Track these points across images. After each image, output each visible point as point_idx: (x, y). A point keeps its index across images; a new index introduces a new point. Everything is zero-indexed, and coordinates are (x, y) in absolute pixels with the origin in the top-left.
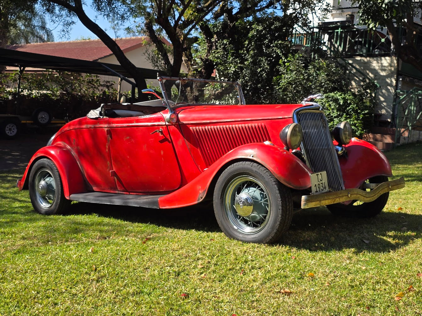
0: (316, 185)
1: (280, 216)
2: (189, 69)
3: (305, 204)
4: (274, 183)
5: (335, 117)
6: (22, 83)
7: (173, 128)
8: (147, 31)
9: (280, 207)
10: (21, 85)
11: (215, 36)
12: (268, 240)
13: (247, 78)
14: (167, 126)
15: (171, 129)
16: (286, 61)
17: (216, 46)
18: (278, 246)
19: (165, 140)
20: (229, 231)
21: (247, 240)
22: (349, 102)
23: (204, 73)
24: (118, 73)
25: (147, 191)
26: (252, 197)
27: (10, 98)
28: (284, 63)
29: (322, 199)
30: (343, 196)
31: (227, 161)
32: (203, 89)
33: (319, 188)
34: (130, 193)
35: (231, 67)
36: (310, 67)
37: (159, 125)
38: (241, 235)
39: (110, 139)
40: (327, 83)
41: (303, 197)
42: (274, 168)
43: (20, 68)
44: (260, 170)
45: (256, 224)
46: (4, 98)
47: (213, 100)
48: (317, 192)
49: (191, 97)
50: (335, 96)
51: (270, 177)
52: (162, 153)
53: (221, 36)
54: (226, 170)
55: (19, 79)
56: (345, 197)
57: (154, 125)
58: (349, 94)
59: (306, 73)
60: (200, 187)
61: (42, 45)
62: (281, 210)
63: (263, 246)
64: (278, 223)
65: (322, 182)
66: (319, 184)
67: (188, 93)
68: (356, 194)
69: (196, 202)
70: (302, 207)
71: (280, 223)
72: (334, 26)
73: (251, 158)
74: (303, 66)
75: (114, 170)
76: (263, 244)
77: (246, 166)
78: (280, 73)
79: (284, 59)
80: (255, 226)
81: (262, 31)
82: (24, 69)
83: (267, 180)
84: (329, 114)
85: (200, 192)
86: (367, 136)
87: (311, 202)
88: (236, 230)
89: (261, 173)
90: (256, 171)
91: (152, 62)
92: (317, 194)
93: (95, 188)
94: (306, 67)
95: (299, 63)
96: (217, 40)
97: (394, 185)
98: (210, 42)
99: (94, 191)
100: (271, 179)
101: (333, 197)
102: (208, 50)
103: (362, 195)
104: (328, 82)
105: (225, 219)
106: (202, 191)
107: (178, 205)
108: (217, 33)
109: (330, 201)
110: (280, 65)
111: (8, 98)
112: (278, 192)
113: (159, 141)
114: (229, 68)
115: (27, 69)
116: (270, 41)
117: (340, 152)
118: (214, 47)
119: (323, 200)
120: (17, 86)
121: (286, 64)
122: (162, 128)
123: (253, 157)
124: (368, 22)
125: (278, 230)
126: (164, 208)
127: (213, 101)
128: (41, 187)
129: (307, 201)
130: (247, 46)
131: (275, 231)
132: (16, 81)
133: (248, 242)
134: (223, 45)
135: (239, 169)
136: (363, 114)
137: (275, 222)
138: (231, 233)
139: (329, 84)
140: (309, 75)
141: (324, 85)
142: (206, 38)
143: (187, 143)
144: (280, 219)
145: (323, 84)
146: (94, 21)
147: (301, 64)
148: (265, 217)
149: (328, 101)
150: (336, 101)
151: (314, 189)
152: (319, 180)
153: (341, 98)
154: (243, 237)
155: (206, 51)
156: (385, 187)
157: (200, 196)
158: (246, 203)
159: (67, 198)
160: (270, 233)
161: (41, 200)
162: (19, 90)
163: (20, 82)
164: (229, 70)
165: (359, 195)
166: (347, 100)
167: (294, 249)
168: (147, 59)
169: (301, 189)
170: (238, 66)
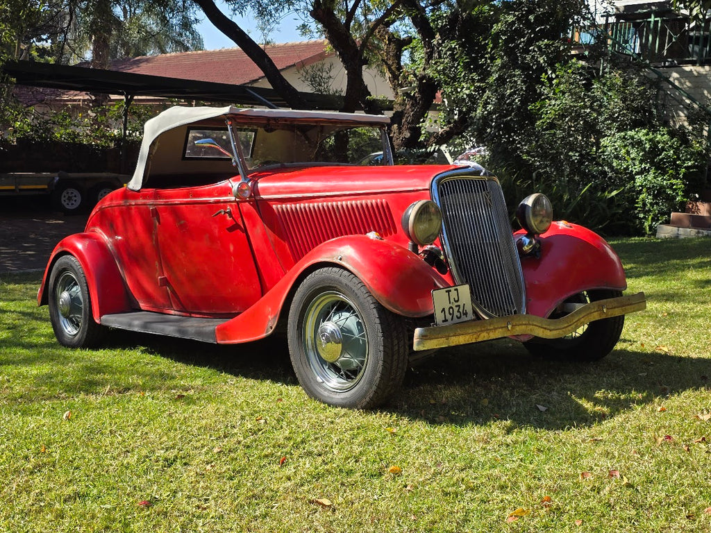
0: (444, 310)
1: (381, 363)
2: (397, 94)
3: (419, 344)
4: (373, 306)
5: (637, 173)
6: (130, 122)
7: (247, 207)
8: (325, 31)
9: (382, 348)
10: (128, 124)
11: (438, 36)
12: (364, 402)
13: (490, 106)
14: (237, 202)
15: (245, 208)
16: (554, 76)
17: (439, 53)
18: (378, 413)
19: (235, 227)
20: (309, 385)
21: (334, 401)
22: (660, 146)
23: (419, 100)
24: (270, 103)
25: (214, 311)
26: (341, 329)
27: (112, 145)
28: (550, 80)
29: (452, 334)
30: (495, 329)
31: (306, 265)
32: (417, 126)
33: (450, 314)
34: (192, 315)
35: (463, 87)
36: (595, 86)
37: (225, 202)
38: (326, 393)
39: (157, 224)
40: (623, 113)
41: (418, 331)
42: (372, 280)
43: (127, 98)
44: (352, 283)
45: (350, 373)
46: (102, 146)
47: (434, 145)
48: (445, 320)
49: (399, 141)
50: (636, 136)
51: (367, 295)
52: (232, 248)
53: (447, 34)
54: (305, 280)
55: (126, 115)
56: (500, 330)
57: (218, 202)
58: (662, 133)
59: (589, 96)
60: (270, 309)
61: (177, 57)
62: (382, 353)
63: (356, 413)
64: (379, 375)
65: (457, 304)
66: (451, 307)
67: (394, 133)
68: (525, 324)
69: (264, 335)
70: (415, 348)
71: (382, 374)
72: (645, 11)
73: (338, 261)
74: (583, 84)
75: (166, 276)
76: (356, 410)
77: (332, 275)
78: (543, 97)
79: (551, 74)
80: (348, 377)
81: (513, 23)
82: (132, 97)
83: (362, 300)
84: (627, 168)
85: (270, 317)
86: (692, 207)
87: (430, 339)
88: (320, 384)
89: (354, 288)
90: (346, 285)
91: (312, 84)
92: (446, 324)
93: (142, 305)
94: (588, 87)
95: (575, 78)
96: (440, 42)
97: (615, 308)
98: (428, 45)
99: (140, 310)
100: (369, 298)
101: (475, 330)
102: (426, 60)
103: (539, 327)
104: (625, 112)
105: (304, 364)
106: (273, 316)
107: (241, 339)
108: (442, 31)
109: (467, 337)
110: (542, 84)
111: (109, 146)
112: (378, 321)
113: (228, 229)
114: (459, 90)
115: (135, 97)
116: (530, 42)
117: (525, 248)
118: (436, 55)
119: (454, 336)
120: (122, 126)
121: (554, 82)
122: (231, 206)
123: (341, 259)
124: (690, 4)
125: (378, 387)
126: (222, 342)
127: (433, 147)
128: (62, 301)
129: (423, 337)
130: (491, 51)
131: (374, 388)
132: (121, 118)
133: (336, 406)
134: (449, 50)
135: (323, 280)
136: (685, 167)
137: (374, 372)
138: (312, 389)
139: (627, 115)
140: (594, 99)
141: (618, 117)
142: (424, 39)
143: (269, 232)
144: (381, 368)
145: (616, 115)
146: (229, 18)
147: (580, 80)
148: (362, 362)
149: (625, 146)
150: (639, 143)
151: (439, 317)
152: (452, 300)
153: (646, 139)
154: (328, 397)
155: (424, 61)
156: (593, 311)
157: (270, 324)
158: (331, 338)
159: (97, 321)
160: (367, 392)
161: (65, 322)
162: (125, 133)
163: (126, 119)
164: (459, 93)
165: (531, 326)
166: (658, 142)
167: (406, 420)
168: (303, 79)
169: (416, 316)
170: (475, 87)
